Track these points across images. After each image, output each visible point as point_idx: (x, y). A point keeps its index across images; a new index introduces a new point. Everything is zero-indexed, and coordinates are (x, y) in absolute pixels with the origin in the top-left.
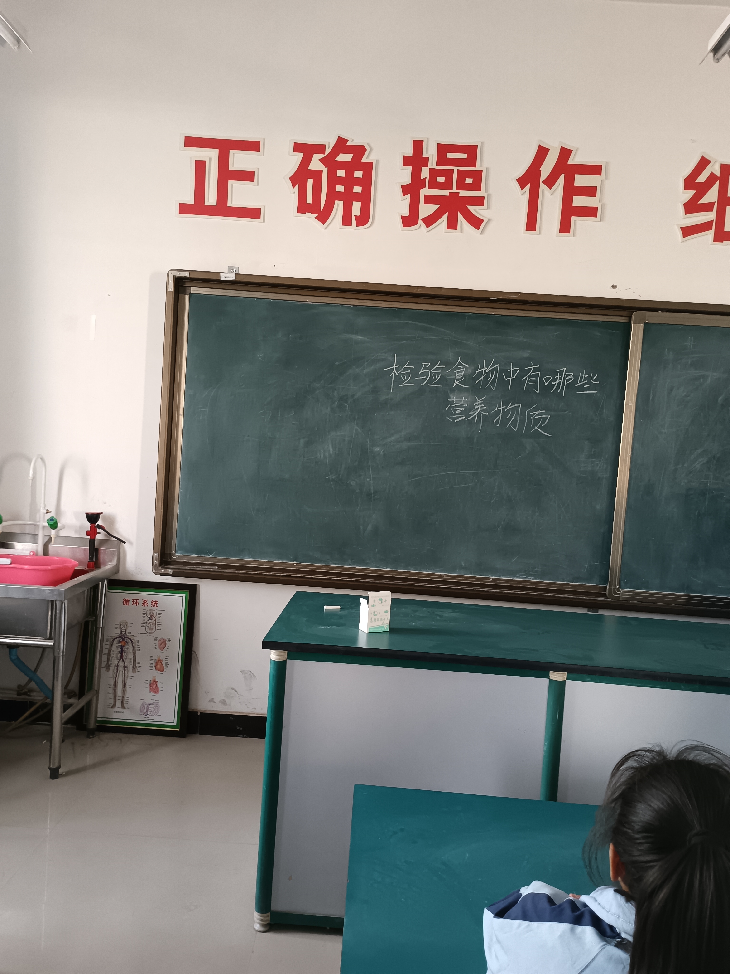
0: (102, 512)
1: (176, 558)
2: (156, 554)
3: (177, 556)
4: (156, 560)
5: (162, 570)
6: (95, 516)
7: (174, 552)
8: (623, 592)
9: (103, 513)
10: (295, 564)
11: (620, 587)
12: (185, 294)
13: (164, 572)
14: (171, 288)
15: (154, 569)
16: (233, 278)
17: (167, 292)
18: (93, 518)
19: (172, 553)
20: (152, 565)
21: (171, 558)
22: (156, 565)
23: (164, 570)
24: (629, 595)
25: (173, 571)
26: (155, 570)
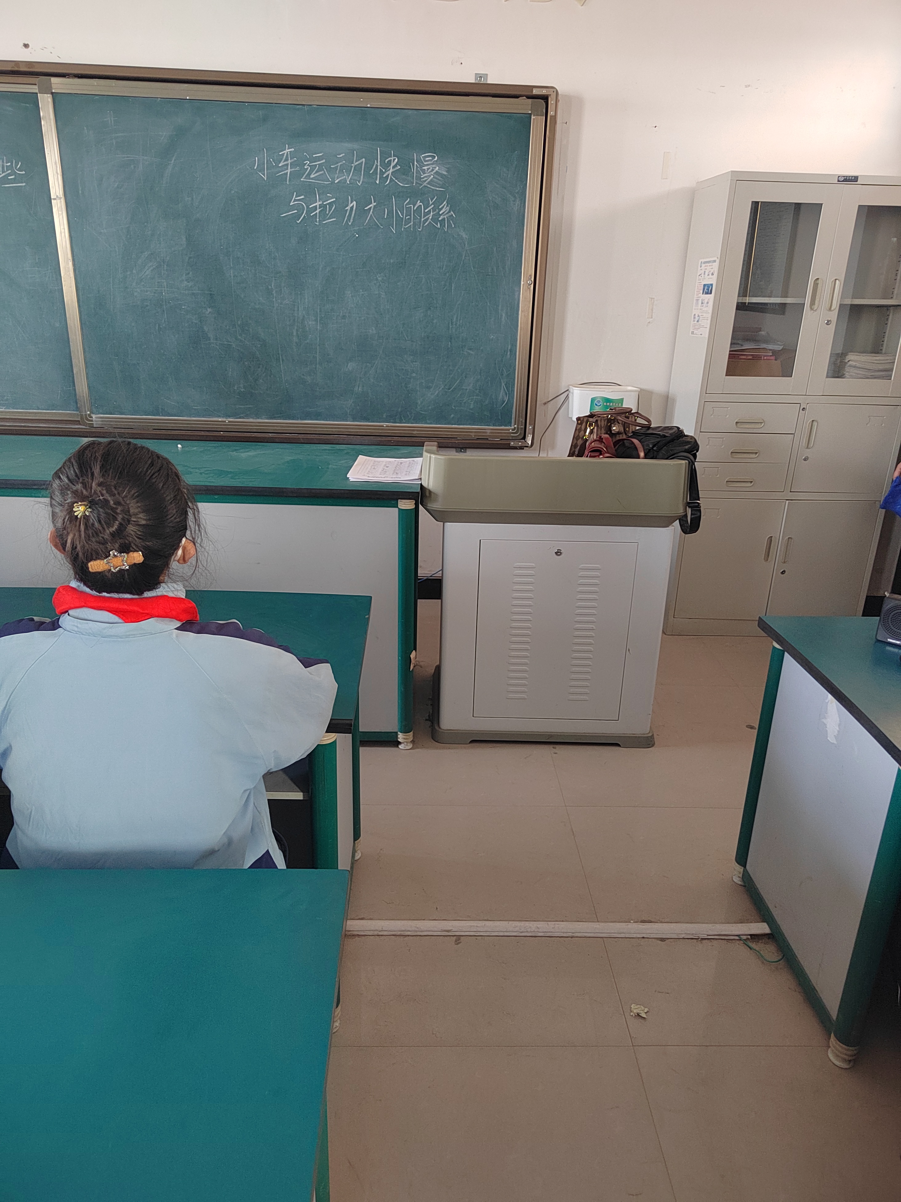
11: (92, 412)
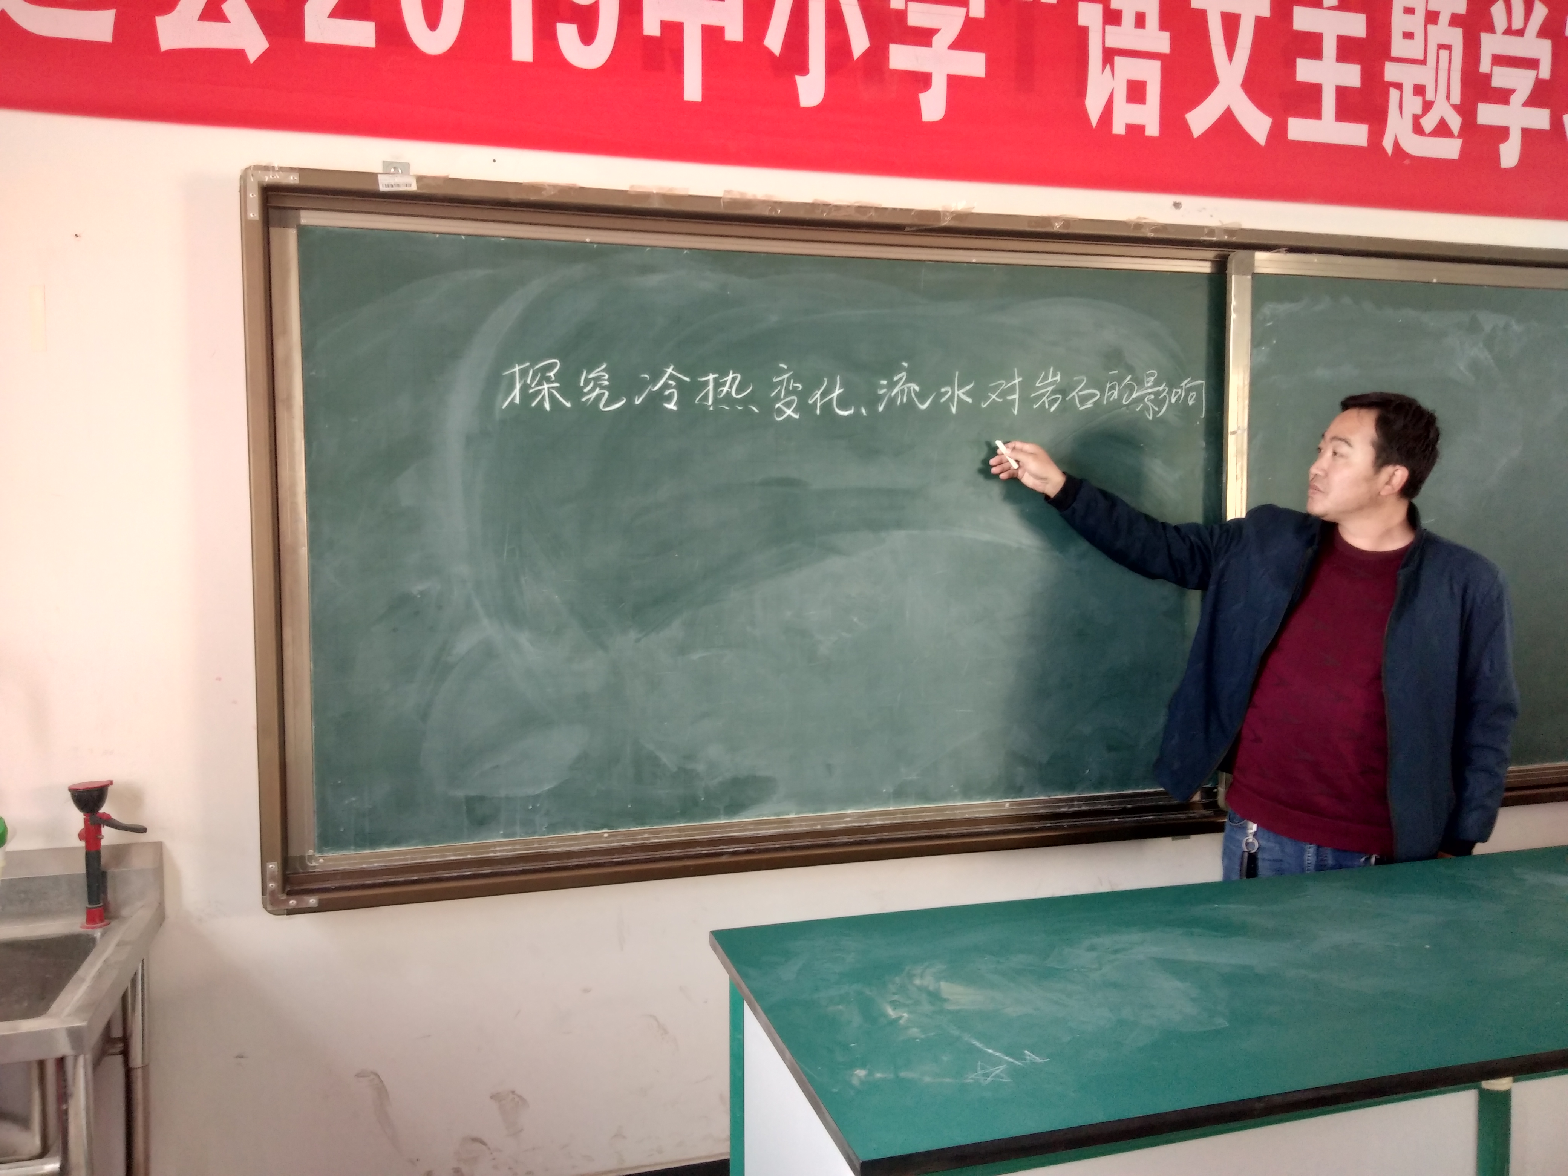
0: (111, 779)
1: (317, 865)
2: (271, 866)
3: (321, 861)
4: (273, 879)
5: (291, 902)
7: (310, 854)
9: (114, 782)
10: (606, 835)
12: (286, 226)
13: (297, 904)
14: (254, 214)
15: (268, 902)
16: (410, 185)
17: (246, 224)
18: (89, 799)
19: (307, 855)
20: (263, 894)
21: (305, 866)
22: (273, 893)
23: (296, 900)
25: (320, 901)
26: (272, 904)
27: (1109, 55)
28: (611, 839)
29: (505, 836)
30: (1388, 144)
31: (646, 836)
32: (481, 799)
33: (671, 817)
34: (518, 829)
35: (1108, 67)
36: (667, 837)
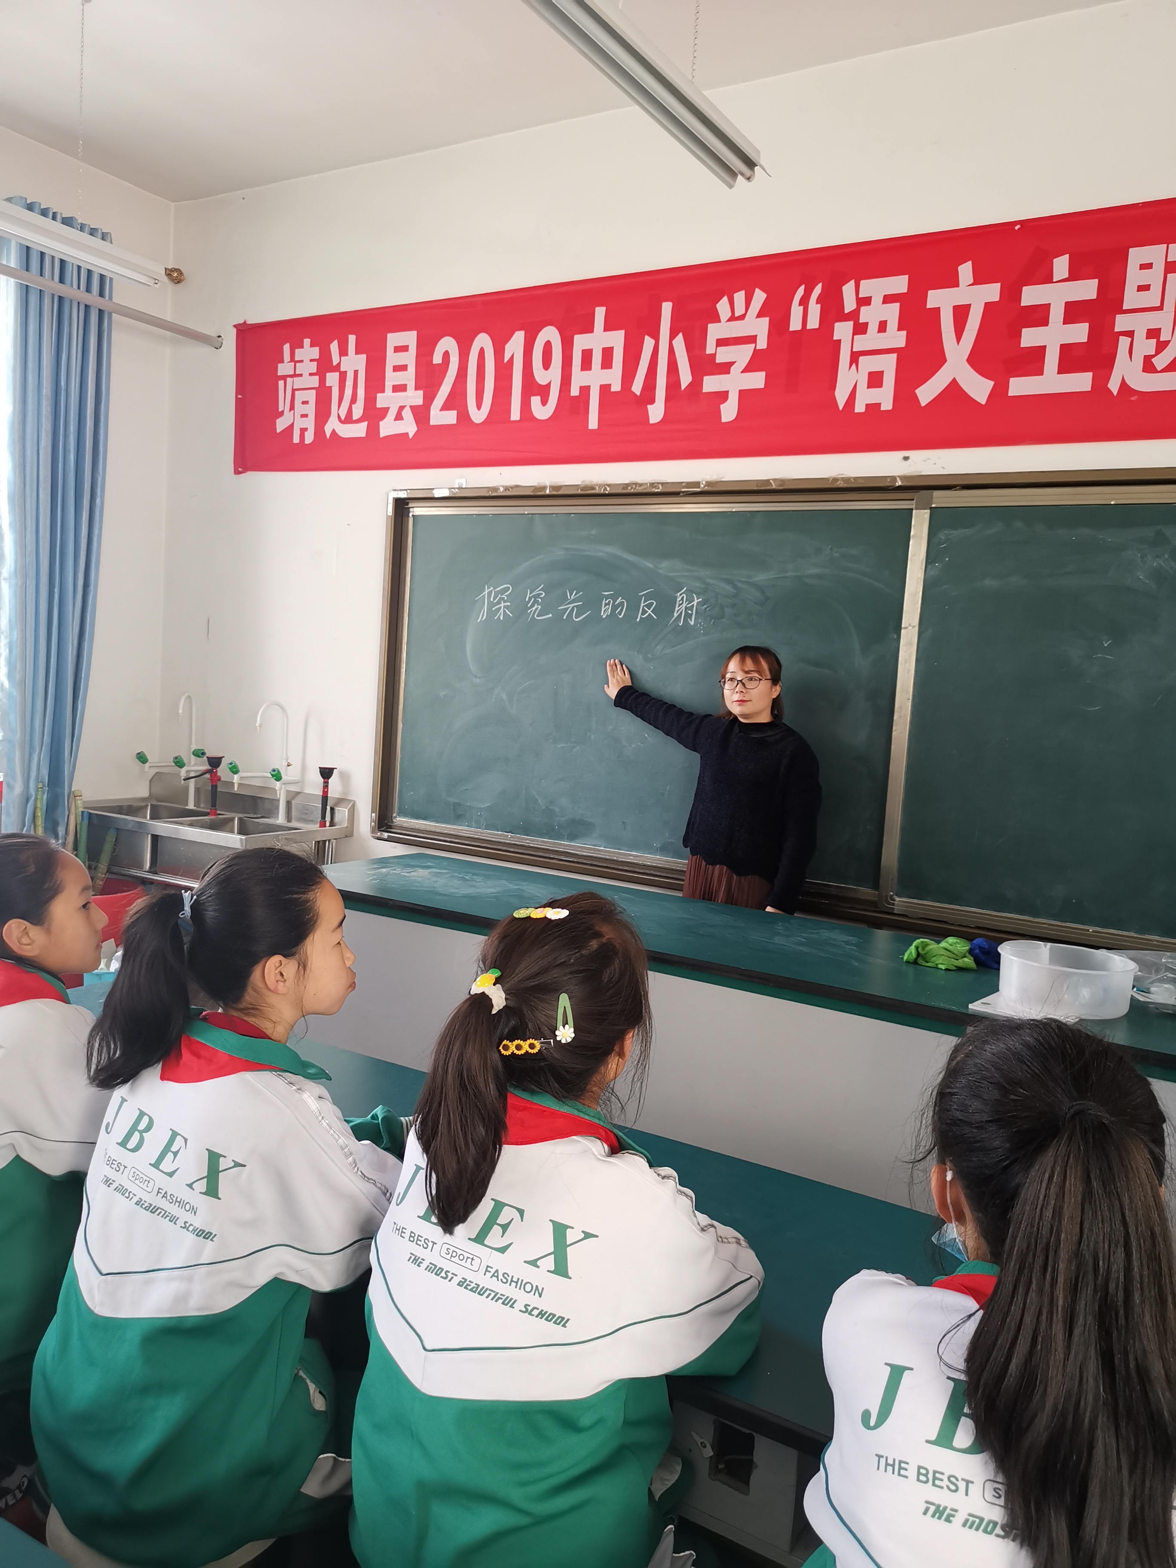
1: (396, 822)
2: (373, 815)
4: (373, 822)
5: (380, 834)
6: (327, 770)
7: (395, 815)
8: (900, 903)
12: (409, 516)
14: (390, 513)
15: (374, 832)
18: (327, 773)
19: (390, 815)
20: (372, 827)
21: (392, 822)
22: (375, 828)
24: (907, 907)
25: (389, 836)
27: (855, 357)
28: (512, 839)
29: (467, 826)
30: (1114, 386)
31: (528, 841)
32: (459, 804)
33: (541, 835)
34: (473, 824)
35: (854, 365)
36: (537, 845)
